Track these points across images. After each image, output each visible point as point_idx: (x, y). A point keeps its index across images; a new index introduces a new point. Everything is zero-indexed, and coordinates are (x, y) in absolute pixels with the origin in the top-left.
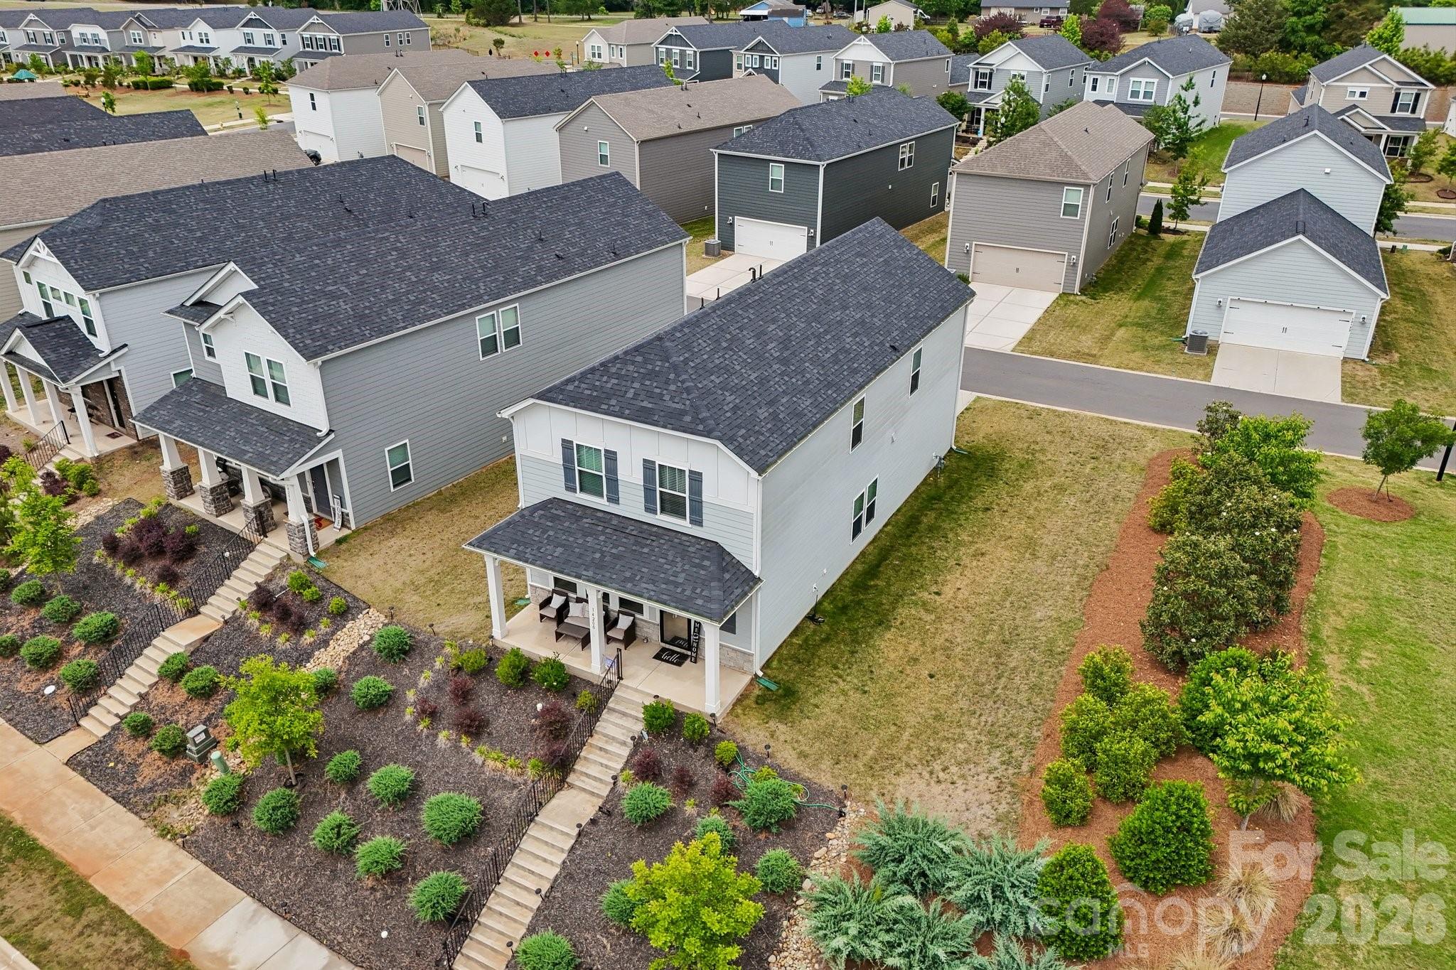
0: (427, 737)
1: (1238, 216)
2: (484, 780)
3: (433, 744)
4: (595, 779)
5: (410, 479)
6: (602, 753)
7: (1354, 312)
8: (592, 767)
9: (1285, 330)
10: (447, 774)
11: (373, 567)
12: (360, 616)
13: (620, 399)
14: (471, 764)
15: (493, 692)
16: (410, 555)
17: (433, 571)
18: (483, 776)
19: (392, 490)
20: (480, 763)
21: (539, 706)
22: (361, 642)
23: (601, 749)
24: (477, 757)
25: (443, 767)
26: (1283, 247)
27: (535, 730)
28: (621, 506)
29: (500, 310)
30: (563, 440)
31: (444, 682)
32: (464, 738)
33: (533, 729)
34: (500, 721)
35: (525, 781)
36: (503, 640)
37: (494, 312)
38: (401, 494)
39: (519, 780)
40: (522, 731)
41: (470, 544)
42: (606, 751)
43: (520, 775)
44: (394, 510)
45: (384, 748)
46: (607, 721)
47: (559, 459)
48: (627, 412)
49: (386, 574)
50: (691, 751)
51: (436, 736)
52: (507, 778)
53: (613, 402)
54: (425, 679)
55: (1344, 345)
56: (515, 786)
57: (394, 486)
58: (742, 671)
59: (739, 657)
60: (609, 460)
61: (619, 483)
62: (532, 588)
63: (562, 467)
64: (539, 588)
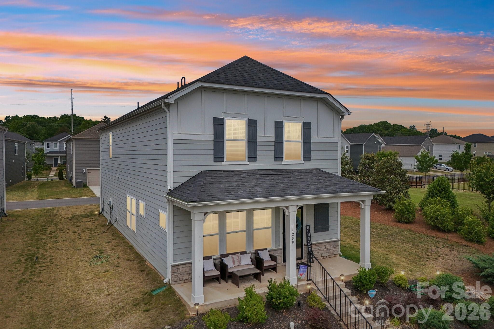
21: (292, 325)
28: (257, 163)
30: (215, 119)
36: (207, 303)
47: (210, 135)
58: (334, 256)
59: (331, 247)
60: (251, 127)
61: (258, 144)
62: (173, 268)
63: (213, 143)
64: (182, 264)
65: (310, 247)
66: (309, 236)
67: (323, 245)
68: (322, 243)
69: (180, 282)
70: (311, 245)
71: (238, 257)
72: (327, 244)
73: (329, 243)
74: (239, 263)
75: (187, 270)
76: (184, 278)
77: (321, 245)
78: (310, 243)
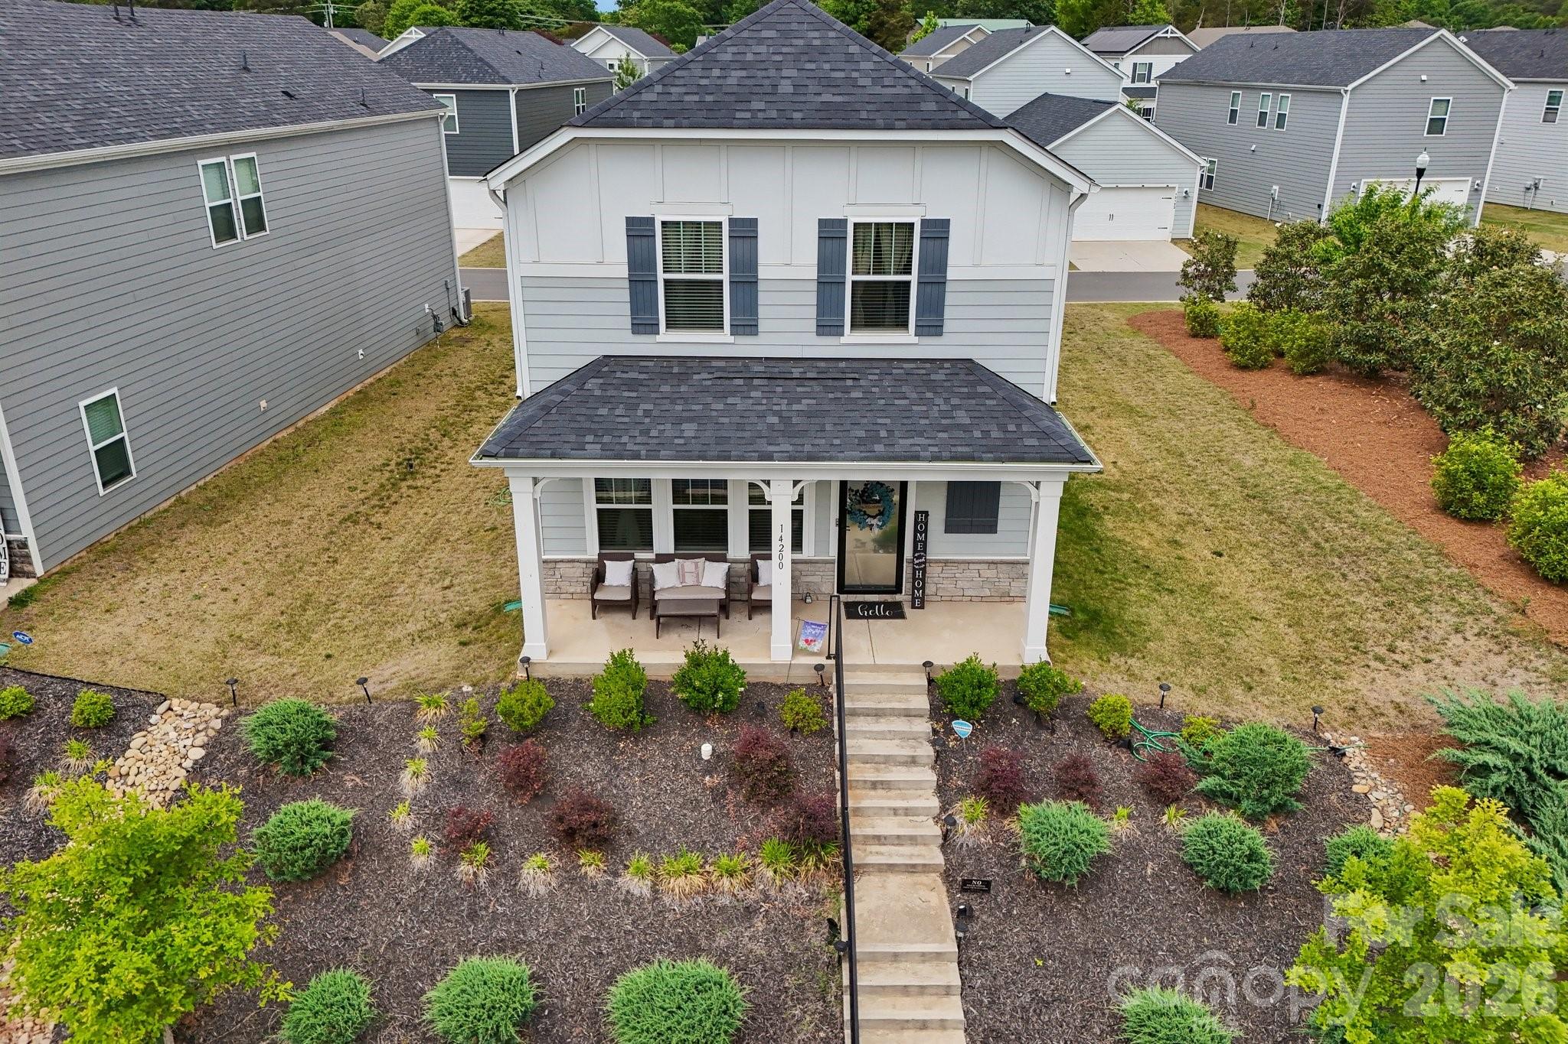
0: (493, 884)
1: (1032, 103)
2: (676, 923)
3: (519, 896)
4: (899, 840)
5: (129, 473)
6: (880, 792)
7: (1177, 186)
8: (877, 821)
9: (1112, 217)
10: (586, 940)
11: (128, 630)
12: (154, 719)
13: (768, 98)
14: (627, 902)
15: (586, 756)
16: (198, 597)
17: (267, 613)
18: (670, 916)
19: (102, 492)
20: (647, 892)
21: (706, 750)
22: (188, 764)
23: (874, 785)
24: (634, 884)
25: (568, 931)
26: (1084, 130)
27: (724, 794)
28: (761, 339)
29: (233, 157)
30: (630, 221)
31: (462, 771)
32: (586, 857)
33: (718, 795)
34: (637, 801)
35: (764, 892)
36: (553, 660)
37: (223, 159)
38: (120, 499)
39: (753, 896)
40: (696, 805)
41: (485, 454)
42: (886, 785)
43: (748, 885)
44: (107, 533)
45: (393, 945)
46: (856, 733)
47: (618, 265)
48: (797, 115)
49: (165, 638)
50: (1044, 735)
51: (514, 873)
52: (725, 901)
53: (756, 105)
54: (412, 780)
55: (1170, 227)
56: (749, 912)
57: (105, 485)
58: (1008, 599)
59: (1001, 575)
60: (740, 242)
61: (761, 286)
62: (546, 566)
63: (626, 284)
64: (562, 561)
65: (919, 570)
66: (920, 541)
67: (972, 566)
68: (969, 563)
69: (562, 596)
70: (924, 563)
71: (697, 567)
72: (986, 566)
73: (992, 566)
74: (698, 581)
75: (578, 574)
76: (572, 590)
77: (962, 566)
78: (920, 557)
